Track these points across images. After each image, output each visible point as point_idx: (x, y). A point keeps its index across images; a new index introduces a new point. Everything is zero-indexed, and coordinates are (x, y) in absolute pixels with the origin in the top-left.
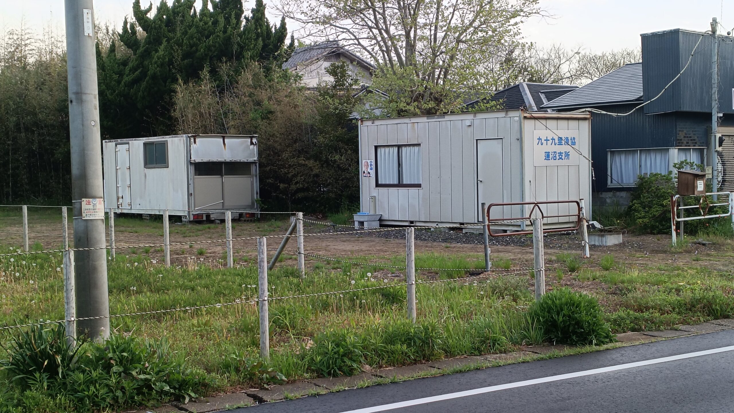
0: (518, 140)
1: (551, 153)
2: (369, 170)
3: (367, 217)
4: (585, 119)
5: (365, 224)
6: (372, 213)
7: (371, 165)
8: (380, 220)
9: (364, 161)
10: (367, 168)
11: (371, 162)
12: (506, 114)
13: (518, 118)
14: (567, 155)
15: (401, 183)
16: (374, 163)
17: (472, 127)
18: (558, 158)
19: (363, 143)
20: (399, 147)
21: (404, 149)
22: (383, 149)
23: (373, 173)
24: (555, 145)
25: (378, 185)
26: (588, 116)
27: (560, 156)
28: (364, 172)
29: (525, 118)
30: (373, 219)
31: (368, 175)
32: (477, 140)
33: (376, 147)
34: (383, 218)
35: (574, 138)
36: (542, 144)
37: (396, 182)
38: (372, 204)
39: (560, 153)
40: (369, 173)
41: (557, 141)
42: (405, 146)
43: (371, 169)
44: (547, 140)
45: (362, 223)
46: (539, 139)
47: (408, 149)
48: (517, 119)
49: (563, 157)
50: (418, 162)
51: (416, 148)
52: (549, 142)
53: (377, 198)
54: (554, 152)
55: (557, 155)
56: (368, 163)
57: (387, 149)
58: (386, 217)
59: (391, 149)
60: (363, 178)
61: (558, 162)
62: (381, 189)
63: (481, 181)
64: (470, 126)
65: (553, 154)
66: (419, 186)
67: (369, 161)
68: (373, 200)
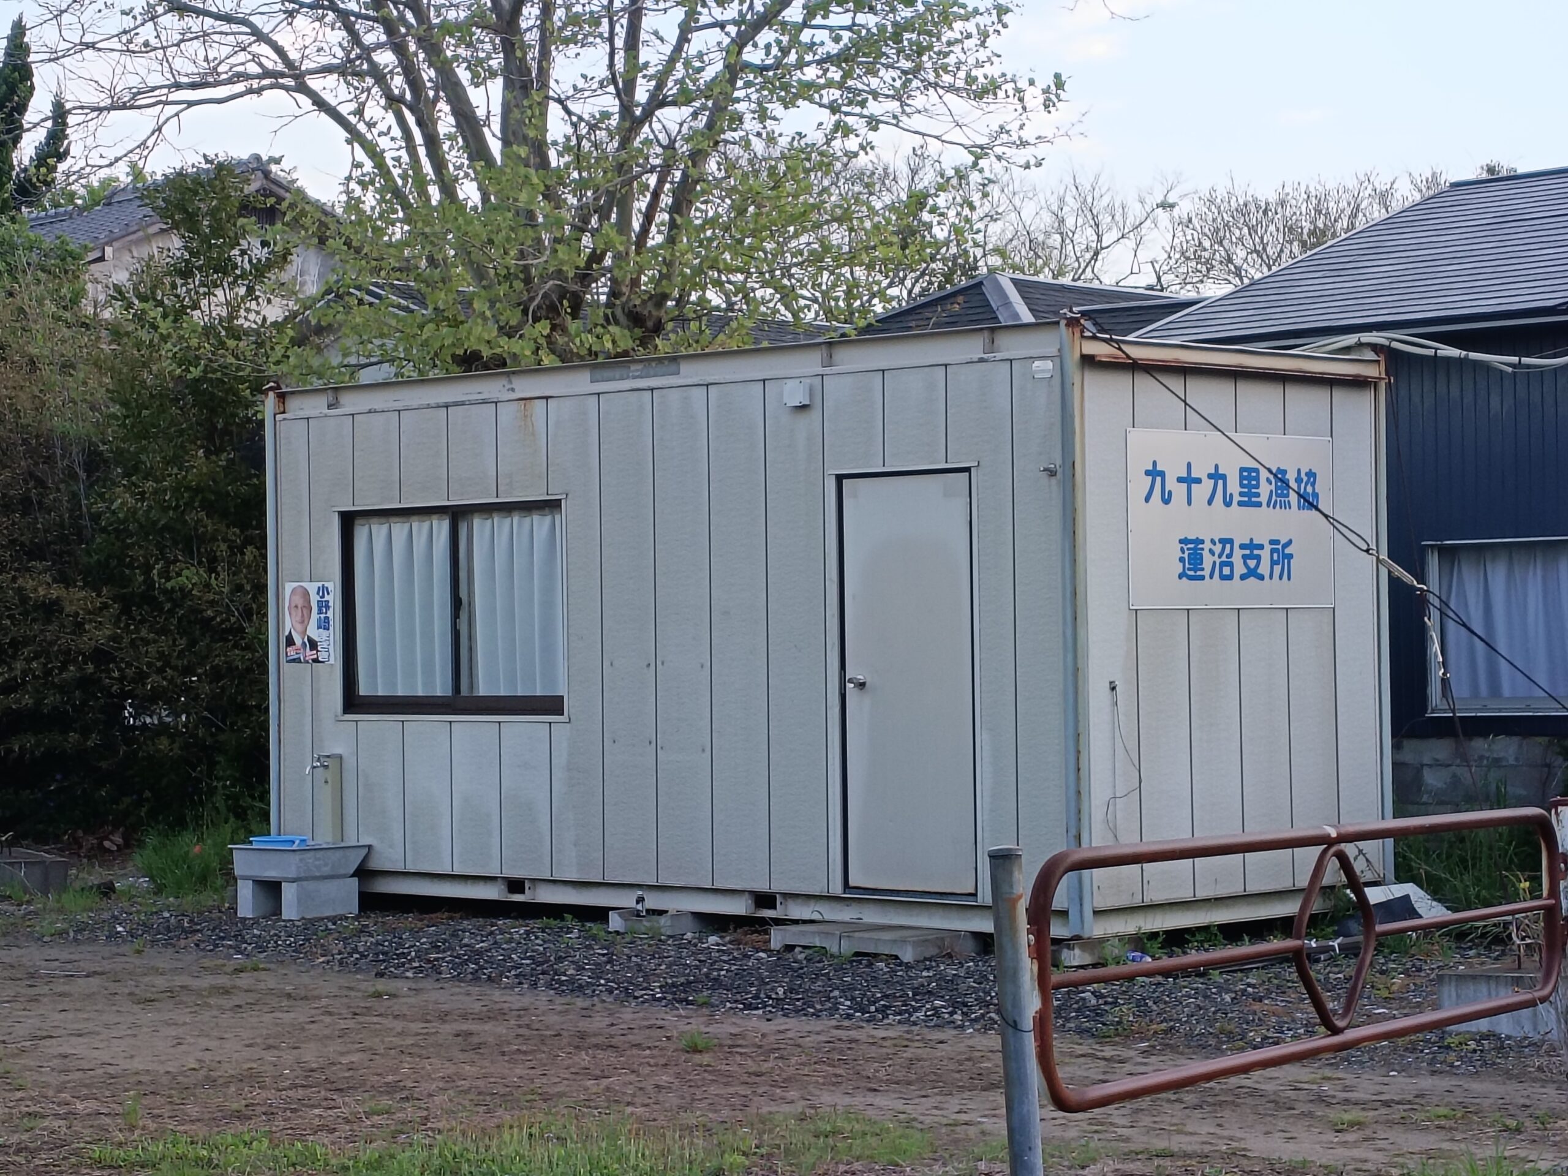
0: (1052, 473)
1: (1207, 545)
2: (313, 632)
3: (297, 857)
4: (1358, 383)
5: (289, 893)
6: (325, 837)
7: (323, 606)
8: (364, 873)
9: (289, 587)
10: (304, 621)
11: (323, 591)
12: (991, 347)
13: (1049, 364)
14: (1282, 555)
15: (464, 691)
16: (335, 598)
17: (815, 415)
18: (1239, 569)
19: (286, 500)
20: (457, 515)
21: (480, 526)
22: (379, 530)
23: (330, 643)
24: (1228, 504)
25: (353, 702)
26: (1371, 371)
27: (1252, 563)
28: (290, 641)
29: (1088, 361)
30: (326, 870)
31: (310, 654)
32: (840, 478)
33: (348, 521)
34: (375, 864)
35: (1311, 474)
36: (1166, 501)
37: (441, 688)
38: (326, 795)
39: (1251, 547)
40: (313, 645)
41: (1234, 487)
42: (488, 509)
43: (324, 625)
44: (1189, 480)
45: (271, 889)
46: (1154, 473)
47: (502, 524)
48: (1044, 367)
49: (1264, 569)
50: (548, 590)
51: (540, 523)
52: (1201, 491)
53: (350, 763)
54: (1224, 541)
55: (1238, 553)
56: (306, 594)
57: (399, 529)
58: (388, 858)
59: (420, 527)
60: (286, 667)
61: (1241, 593)
62: (369, 722)
63: (862, 685)
64: (804, 407)
65: (1218, 548)
66: (552, 706)
67: (312, 588)
68: (329, 775)
